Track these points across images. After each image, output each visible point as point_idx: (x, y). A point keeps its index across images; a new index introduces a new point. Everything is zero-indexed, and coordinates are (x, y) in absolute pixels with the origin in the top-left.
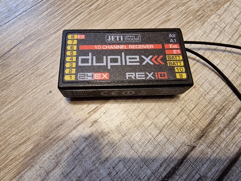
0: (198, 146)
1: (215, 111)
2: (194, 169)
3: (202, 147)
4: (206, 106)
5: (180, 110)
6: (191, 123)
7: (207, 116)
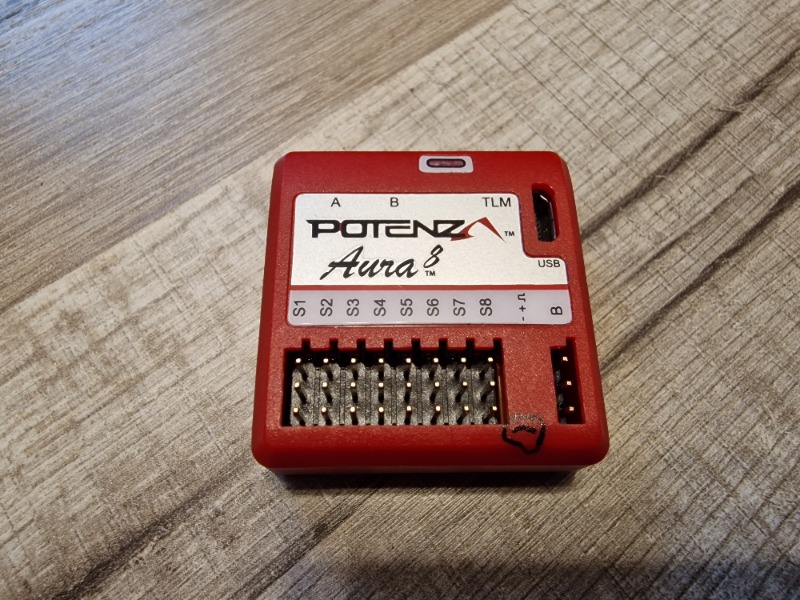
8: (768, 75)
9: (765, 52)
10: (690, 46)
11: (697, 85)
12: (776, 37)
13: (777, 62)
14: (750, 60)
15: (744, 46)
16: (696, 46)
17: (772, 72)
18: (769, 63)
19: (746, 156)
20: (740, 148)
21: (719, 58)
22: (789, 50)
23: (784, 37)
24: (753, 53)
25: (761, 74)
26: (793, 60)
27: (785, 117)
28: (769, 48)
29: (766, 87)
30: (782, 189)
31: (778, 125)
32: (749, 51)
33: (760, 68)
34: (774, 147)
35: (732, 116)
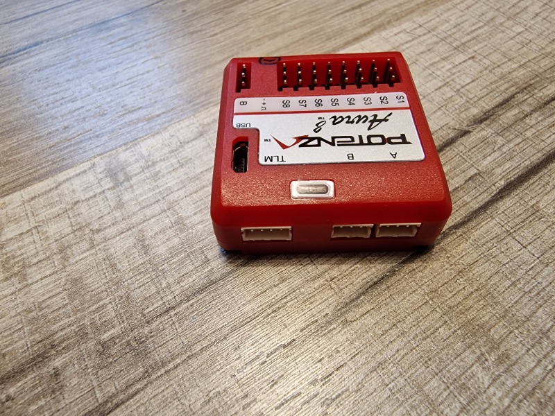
0: (476, 131)
1: (513, 88)
2: (466, 161)
3: (484, 133)
4: (496, 82)
5: (440, 84)
6: (463, 101)
7: (497, 95)
8: (493, 108)
9: (491, 94)
10: (436, 90)
11: (439, 113)
12: (500, 86)
13: (501, 101)
14: (480, 99)
15: (476, 90)
16: (441, 90)
17: (497, 107)
18: (494, 101)
19: (474, 160)
20: (470, 154)
21: (457, 97)
22: (510, 94)
23: (506, 85)
24: (482, 95)
25: (488, 108)
26: (513, 100)
27: (506, 135)
28: (495, 92)
29: (491, 115)
30: (502, 183)
31: (500, 140)
32: (479, 94)
33: (488, 104)
34: (497, 154)
35: (465, 133)
